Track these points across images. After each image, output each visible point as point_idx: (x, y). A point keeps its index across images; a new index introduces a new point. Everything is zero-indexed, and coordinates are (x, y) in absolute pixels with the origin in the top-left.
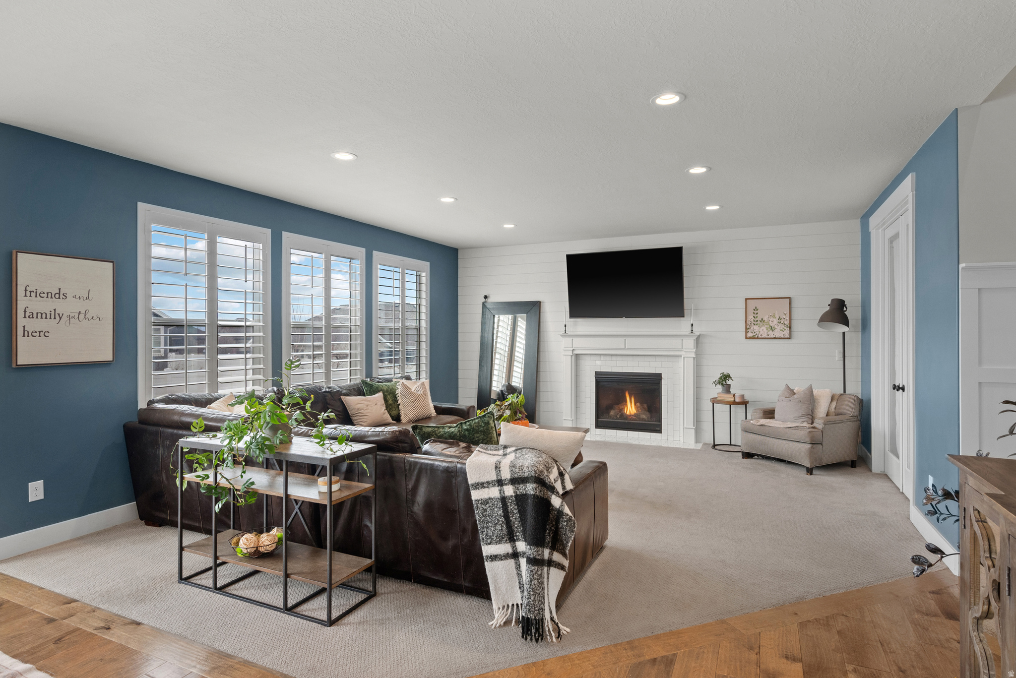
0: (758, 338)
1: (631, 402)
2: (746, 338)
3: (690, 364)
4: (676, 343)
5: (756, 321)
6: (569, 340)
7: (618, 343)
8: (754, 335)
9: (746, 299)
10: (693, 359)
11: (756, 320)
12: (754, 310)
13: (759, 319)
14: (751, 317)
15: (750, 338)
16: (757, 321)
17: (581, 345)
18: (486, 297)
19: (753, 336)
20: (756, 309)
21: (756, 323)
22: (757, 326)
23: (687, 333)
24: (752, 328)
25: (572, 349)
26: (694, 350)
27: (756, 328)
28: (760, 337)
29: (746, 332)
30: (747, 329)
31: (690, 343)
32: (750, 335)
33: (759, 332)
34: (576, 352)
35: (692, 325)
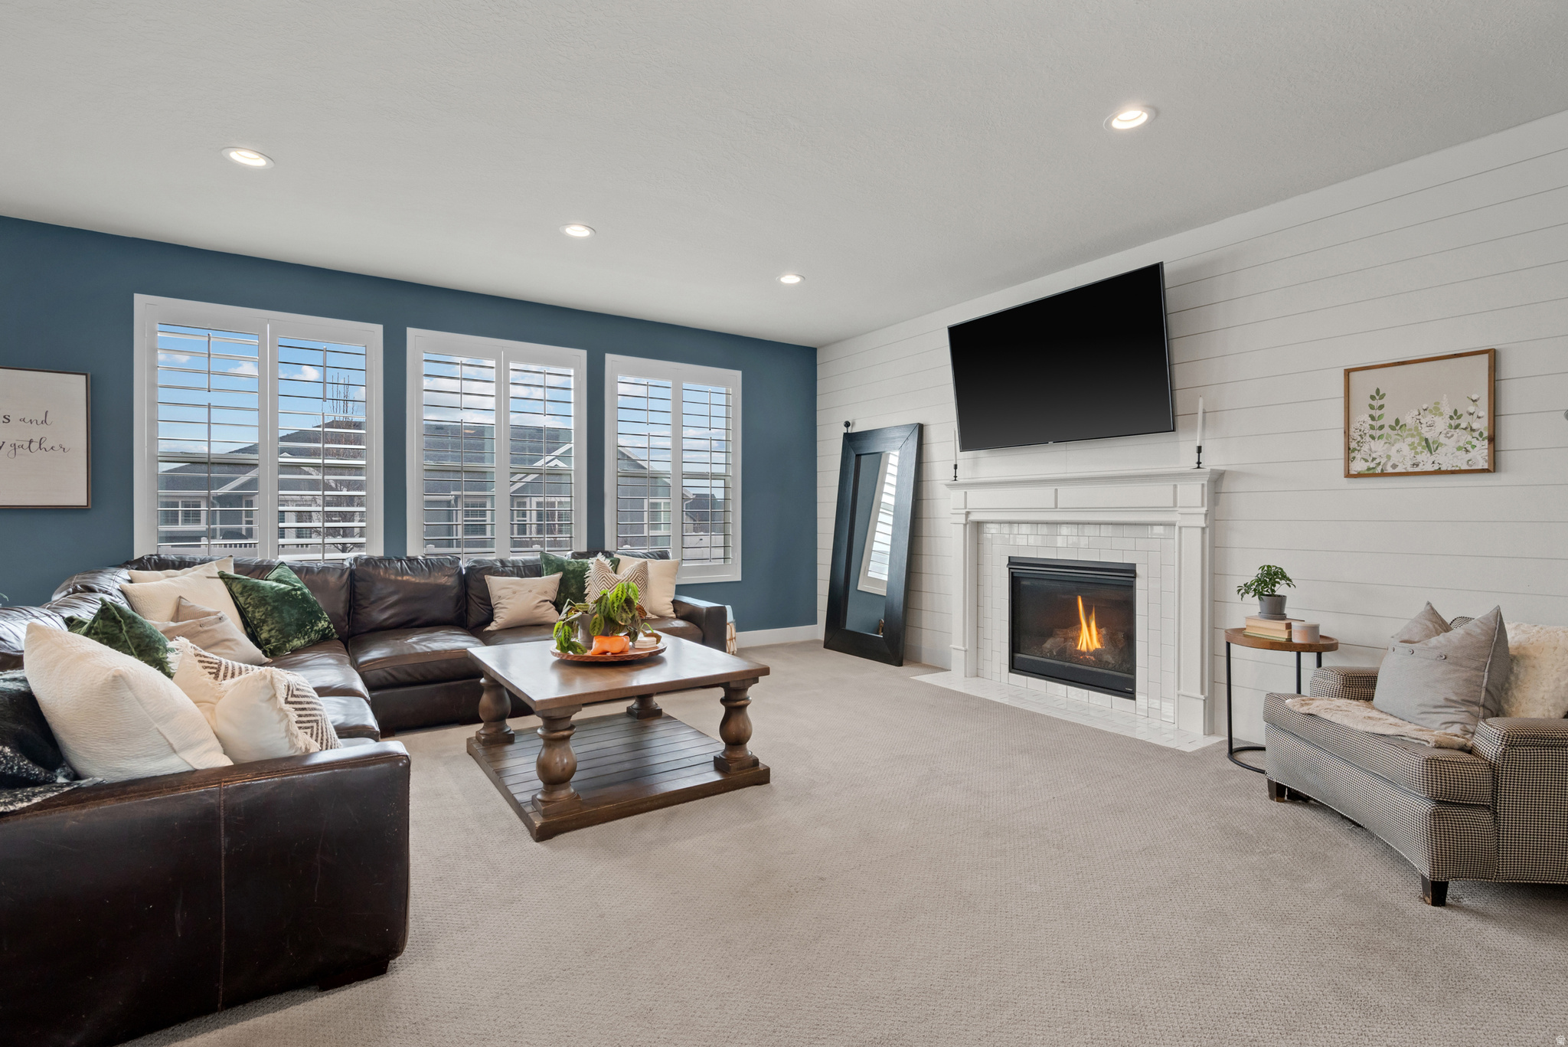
0: (1383, 474)
1: (1089, 626)
2: (1348, 475)
3: (1193, 543)
4: (1159, 494)
5: (1377, 430)
6: (960, 493)
7: (1042, 496)
8: (1372, 465)
9: (1348, 372)
10: (1199, 530)
11: (1377, 424)
12: (1373, 397)
13: (1388, 420)
14: (1361, 419)
15: (1359, 475)
16: (1381, 427)
17: (982, 502)
18: (847, 424)
19: (1369, 469)
20: (1378, 394)
21: (1377, 433)
22: (1382, 442)
23: (1187, 470)
24: (1366, 448)
25: (964, 511)
26: (1204, 510)
27: (1378, 447)
28: (1390, 470)
29: (1348, 460)
30: (1348, 450)
31: (1193, 493)
32: (1358, 466)
33: (1389, 457)
34: (974, 517)
35: (1199, 449)
